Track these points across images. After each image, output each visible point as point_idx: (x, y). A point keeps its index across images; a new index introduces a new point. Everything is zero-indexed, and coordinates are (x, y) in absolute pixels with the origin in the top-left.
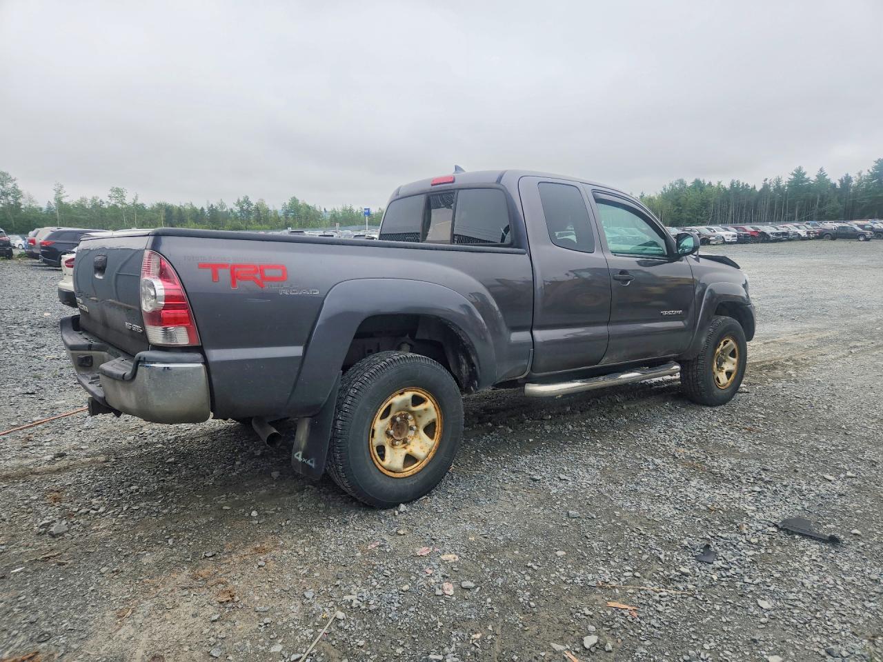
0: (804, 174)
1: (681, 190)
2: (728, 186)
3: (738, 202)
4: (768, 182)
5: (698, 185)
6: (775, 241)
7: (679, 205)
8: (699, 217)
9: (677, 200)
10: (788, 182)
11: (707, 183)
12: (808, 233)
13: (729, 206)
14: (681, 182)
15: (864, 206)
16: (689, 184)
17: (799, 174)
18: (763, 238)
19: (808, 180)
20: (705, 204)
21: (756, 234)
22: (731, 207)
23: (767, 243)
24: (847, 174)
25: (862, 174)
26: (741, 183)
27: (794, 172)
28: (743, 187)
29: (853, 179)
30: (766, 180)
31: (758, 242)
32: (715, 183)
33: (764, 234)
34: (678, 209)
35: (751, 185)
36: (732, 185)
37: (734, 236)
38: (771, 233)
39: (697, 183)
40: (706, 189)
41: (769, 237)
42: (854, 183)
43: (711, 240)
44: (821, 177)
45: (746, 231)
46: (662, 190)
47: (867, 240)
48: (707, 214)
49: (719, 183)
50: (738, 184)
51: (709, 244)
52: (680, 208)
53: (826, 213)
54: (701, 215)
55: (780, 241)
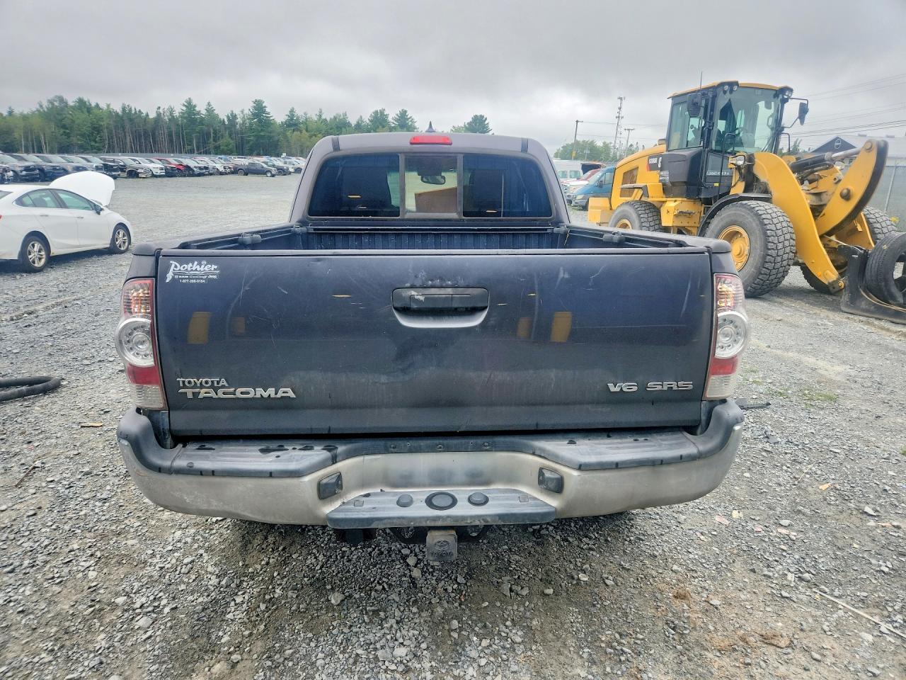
0: (195, 106)
1: (62, 109)
2: (119, 110)
3: (134, 129)
4: (161, 111)
5: (82, 105)
6: (199, 175)
7: (64, 127)
8: (93, 143)
9: (61, 121)
10: (182, 113)
11: (93, 105)
12: (225, 168)
13: (125, 133)
14: (61, 100)
15: (251, 143)
16: (71, 103)
17: (190, 106)
18: (187, 172)
19: (199, 113)
20: (96, 129)
21: (181, 167)
22: (127, 134)
23: (193, 176)
24: (232, 112)
25: (245, 112)
26: (133, 109)
27: (186, 104)
28: (135, 113)
29: (238, 116)
30: (159, 108)
31: (185, 176)
32: (103, 105)
33: (188, 167)
34: (64, 132)
35: (144, 112)
36: (124, 109)
37: (162, 169)
38: (195, 167)
39: (81, 101)
40: (94, 111)
41: (194, 171)
42: (239, 120)
43: (139, 173)
44: (210, 111)
45: (170, 164)
46: (38, 107)
47: (273, 176)
48: (102, 140)
49: (108, 106)
50: (130, 110)
51: (138, 177)
52: (68, 131)
53: (221, 147)
54: (96, 142)
55: (203, 175)
